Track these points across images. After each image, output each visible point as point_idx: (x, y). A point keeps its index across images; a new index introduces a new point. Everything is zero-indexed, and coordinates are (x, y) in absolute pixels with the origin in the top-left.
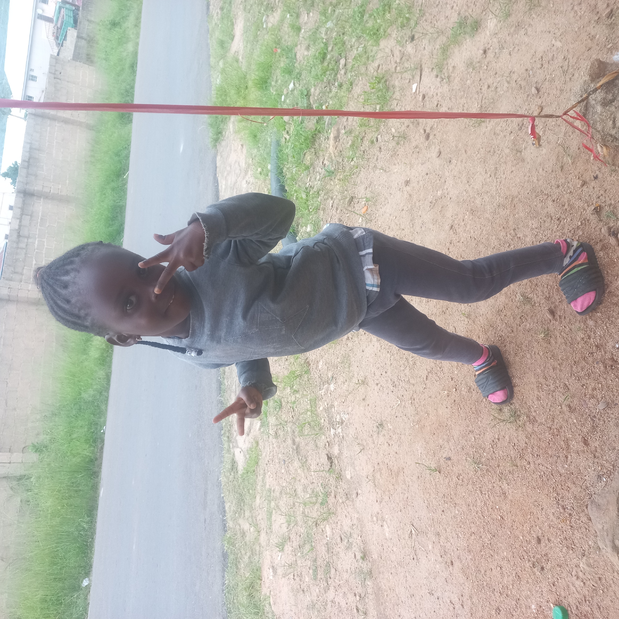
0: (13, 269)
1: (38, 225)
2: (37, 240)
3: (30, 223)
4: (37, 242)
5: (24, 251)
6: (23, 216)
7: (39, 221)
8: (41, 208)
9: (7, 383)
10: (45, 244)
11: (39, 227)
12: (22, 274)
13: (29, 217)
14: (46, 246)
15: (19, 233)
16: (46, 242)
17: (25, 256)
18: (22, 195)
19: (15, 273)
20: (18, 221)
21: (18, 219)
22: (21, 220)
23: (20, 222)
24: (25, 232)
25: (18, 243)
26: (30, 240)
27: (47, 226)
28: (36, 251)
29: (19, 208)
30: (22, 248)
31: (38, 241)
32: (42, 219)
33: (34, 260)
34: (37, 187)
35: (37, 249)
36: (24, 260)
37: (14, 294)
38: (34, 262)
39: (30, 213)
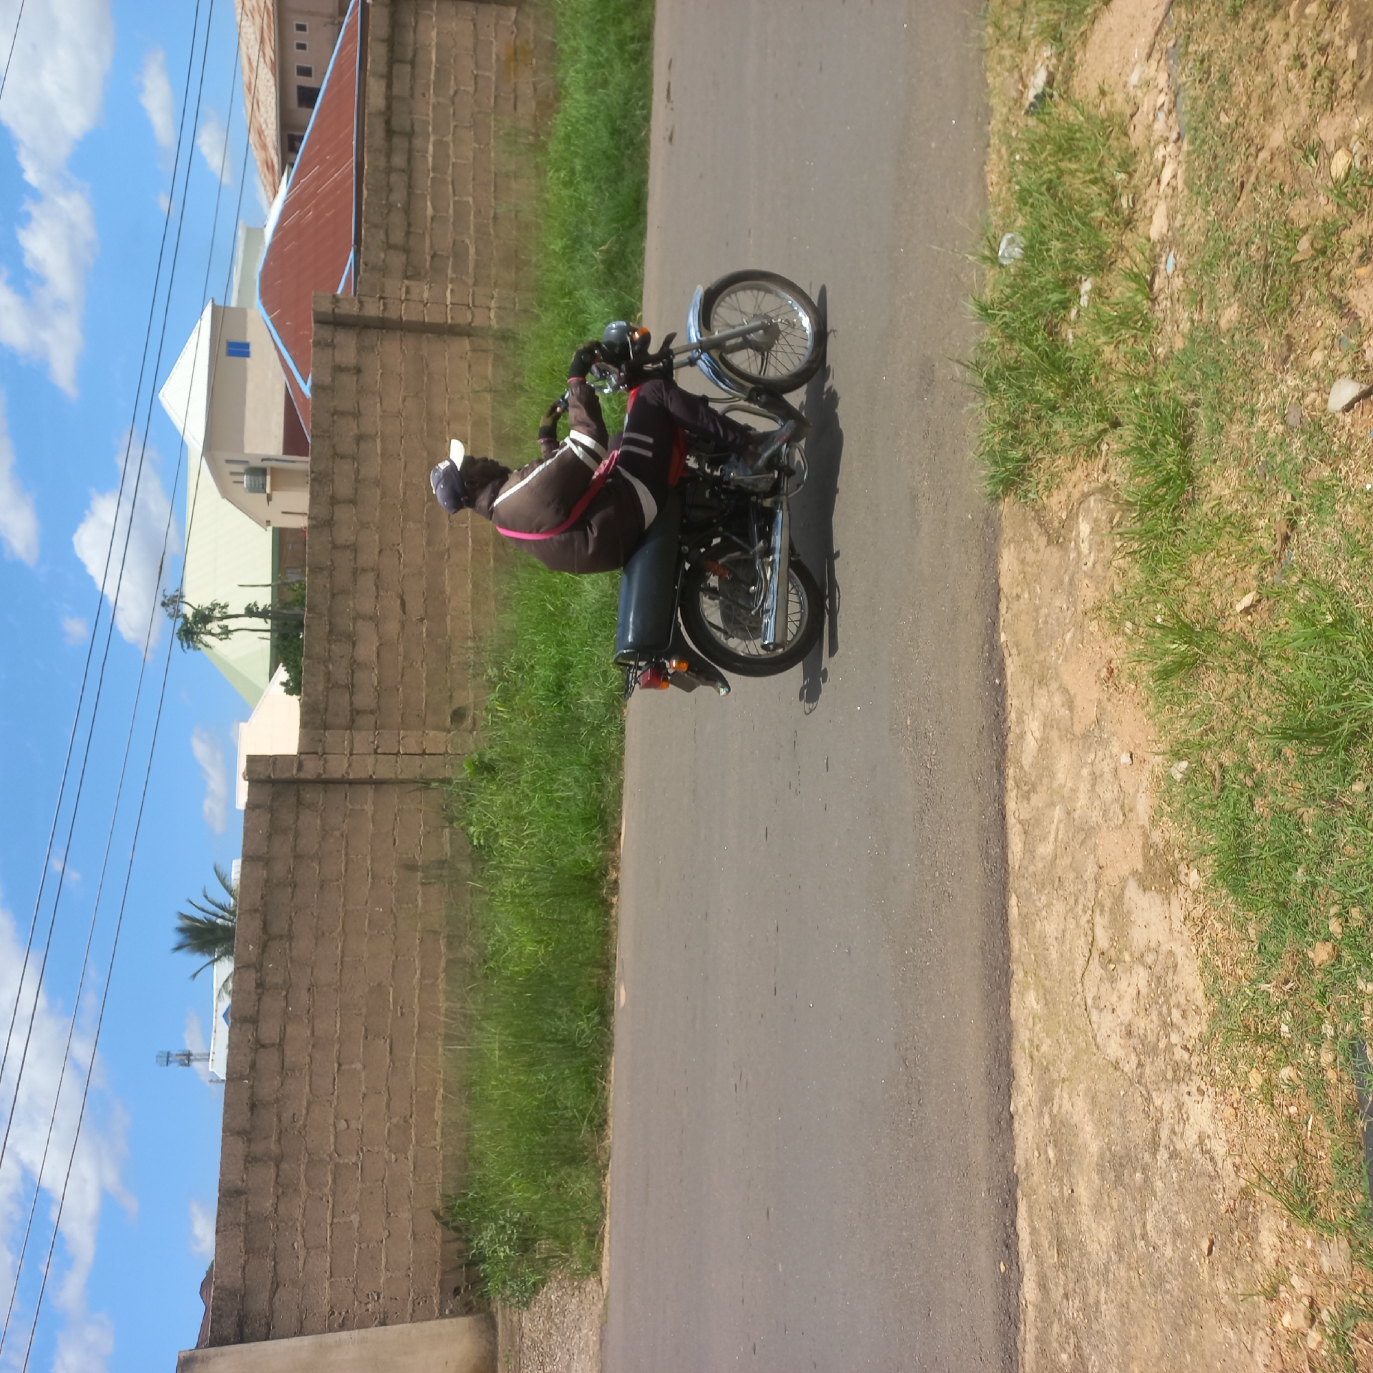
0: (383, 237)
1: (432, 91)
2: (432, 139)
3: (412, 88)
4: (431, 148)
5: (405, 178)
6: (396, 67)
7: (432, 77)
8: (434, 34)
9: (400, 555)
10: (451, 152)
11: (432, 100)
12: (406, 250)
13: (408, 68)
14: (452, 159)
15: (388, 122)
16: (451, 145)
17: (409, 194)
19: (389, 246)
20: (383, 83)
21: (382, 76)
22: (389, 78)
23: (389, 86)
24: (402, 119)
25: (389, 154)
26: (417, 143)
27: (451, 92)
28: (431, 175)
29: (383, 41)
30: (400, 170)
31: (434, 143)
32: (437, 70)
33: (429, 204)
35: (434, 170)
36: (407, 209)
37: (392, 314)
38: (430, 211)
39: (410, 55)
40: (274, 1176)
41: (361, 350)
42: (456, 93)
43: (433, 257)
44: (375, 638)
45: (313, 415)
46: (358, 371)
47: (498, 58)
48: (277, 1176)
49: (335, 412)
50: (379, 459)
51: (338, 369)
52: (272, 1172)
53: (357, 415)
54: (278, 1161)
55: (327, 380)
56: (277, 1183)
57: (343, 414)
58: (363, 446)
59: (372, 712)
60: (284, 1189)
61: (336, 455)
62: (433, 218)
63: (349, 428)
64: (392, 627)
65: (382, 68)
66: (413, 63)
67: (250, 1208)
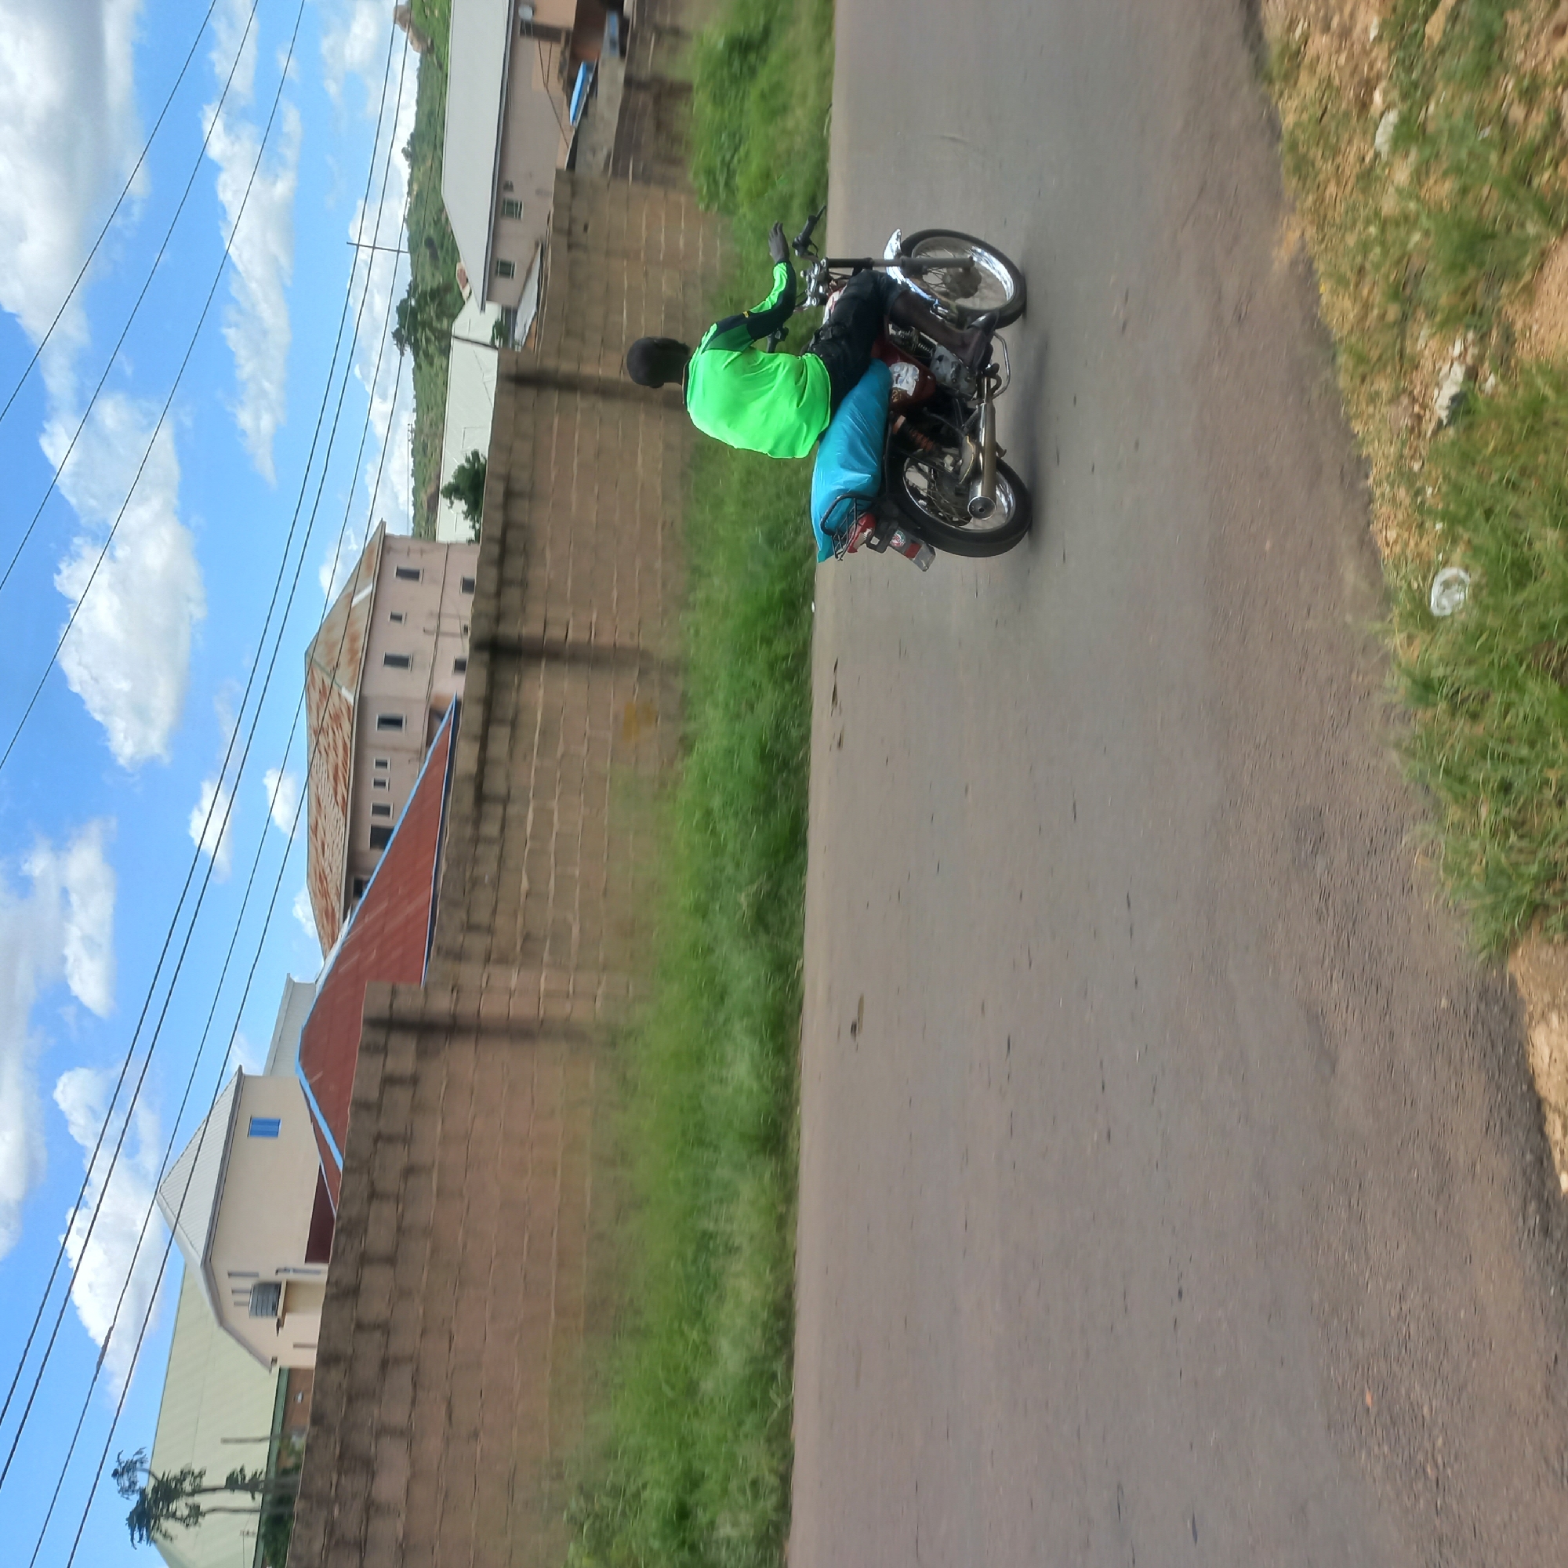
0: (464, 917)
1: (535, 753)
2: (531, 806)
3: (511, 750)
4: (530, 816)
5: (496, 849)
6: (492, 730)
7: (537, 738)
8: (541, 693)
10: (555, 819)
11: (536, 760)
12: (490, 930)
13: (508, 729)
14: (556, 828)
15: (478, 787)
16: (556, 811)
17: (500, 867)
18: (485, 656)
19: (470, 927)
20: (476, 747)
21: (475, 739)
22: (484, 741)
23: (484, 747)
24: (496, 783)
25: (478, 820)
26: (513, 810)
27: (559, 754)
28: (529, 845)
30: (490, 841)
31: (534, 811)
32: (543, 733)
34: (527, 628)
35: (533, 837)
36: (497, 882)
37: (468, 1007)
38: (525, 885)
39: (510, 714)
41: (422, 1054)
42: (563, 756)
43: (527, 937)
45: (350, 1142)
46: (414, 1081)
47: (616, 718)
49: (378, 1138)
50: (434, 1200)
51: (389, 1081)
53: (407, 1139)
55: (374, 1095)
57: (390, 1139)
58: (413, 1181)
61: (374, 1195)
62: (528, 895)
63: (395, 1158)
64: (432, 1447)
65: (476, 728)
66: (514, 725)
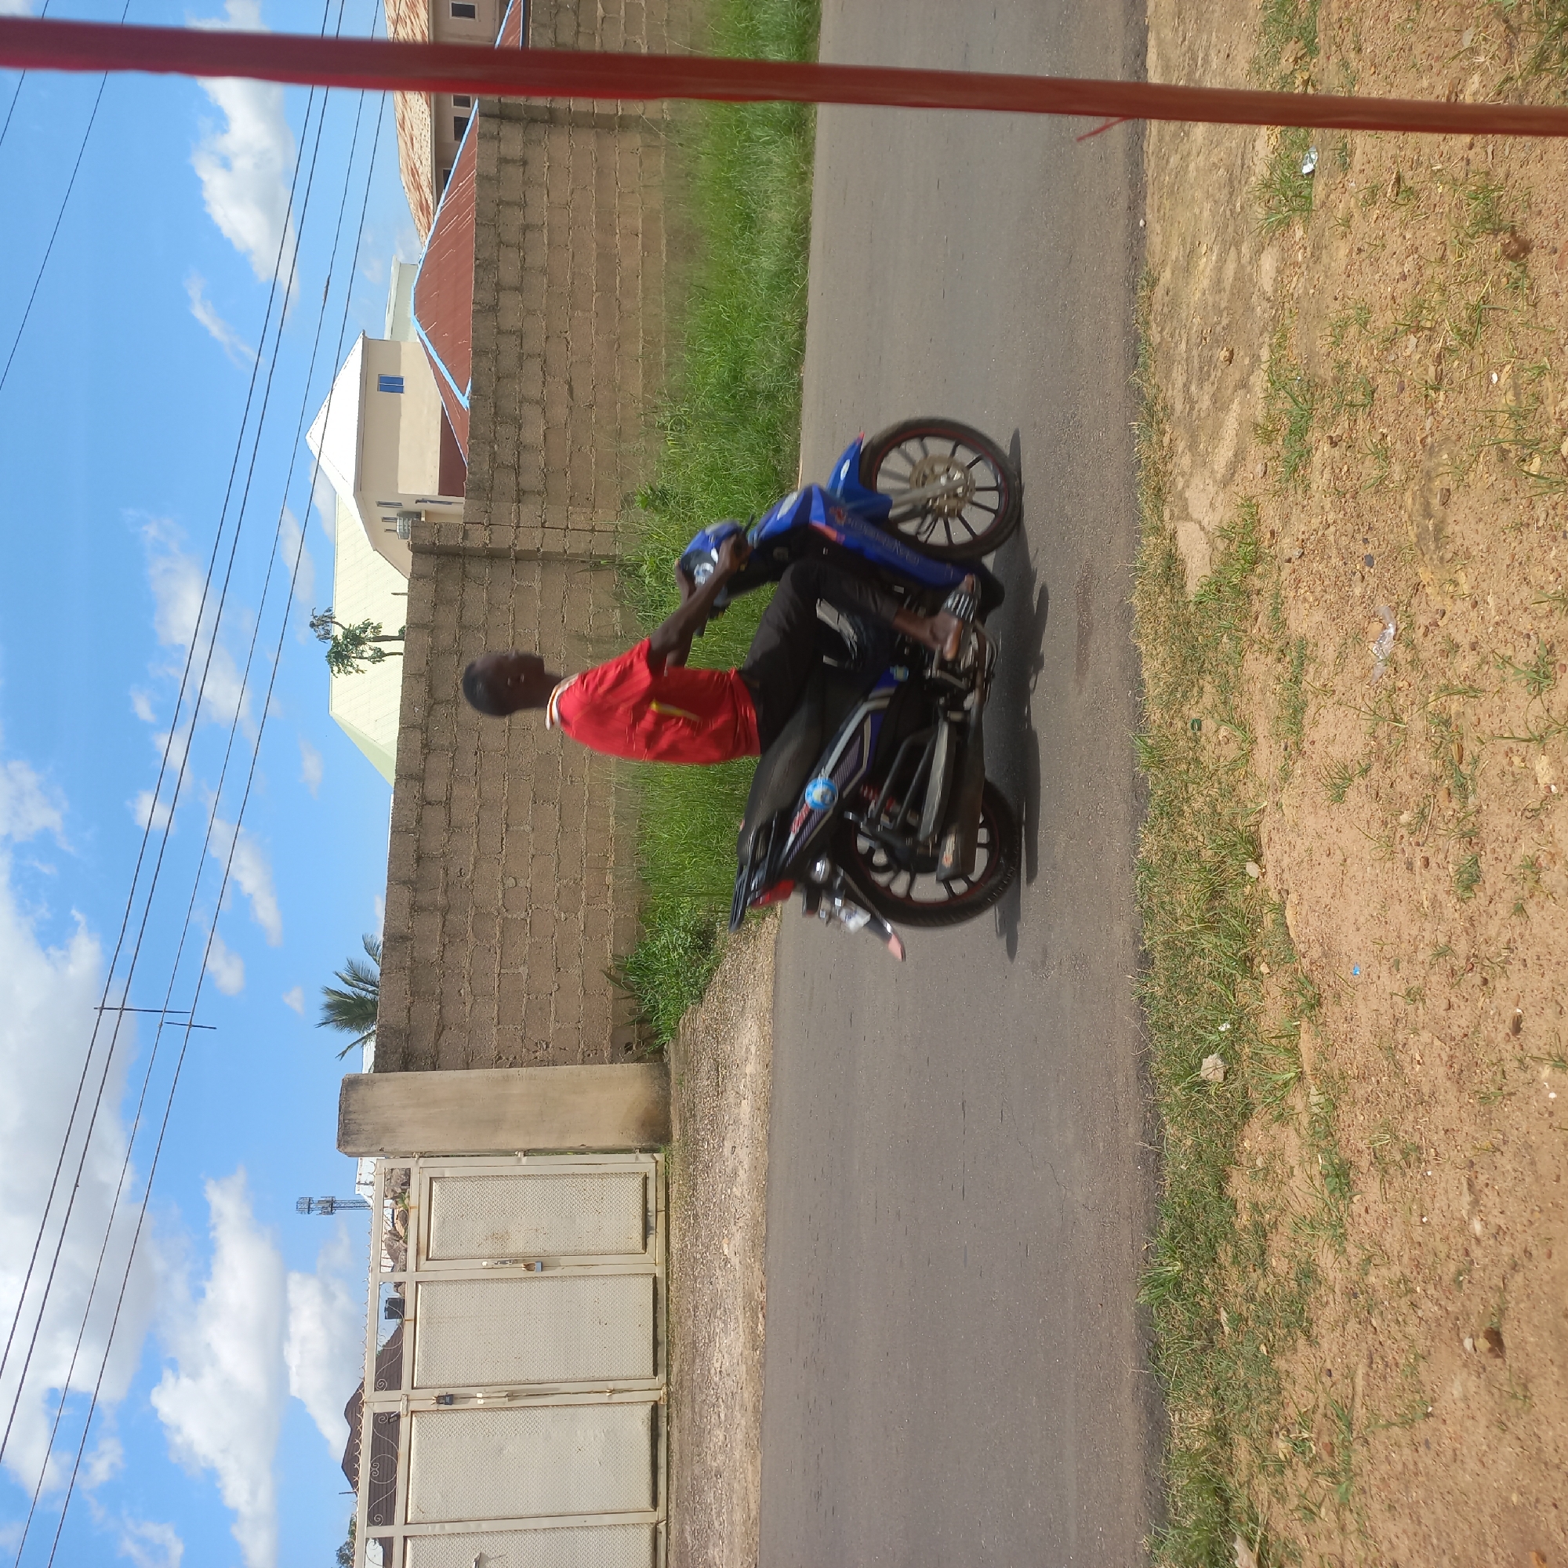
0: (551, 35)
9: (568, 343)
33: (599, 6)
36: (577, 10)
38: (600, 12)
40: (440, 925)
41: (527, 143)
44: (542, 422)
46: (525, 163)
48: (443, 927)
49: (501, 203)
50: (546, 248)
51: (504, 161)
52: (439, 920)
53: (523, 205)
54: (445, 911)
55: (492, 171)
56: (443, 932)
57: (508, 204)
58: (529, 235)
59: (539, 493)
60: (450, 938)
61: (501, 243)
63: (515, 217)
64: (560, 413)
67: (415, 954)
